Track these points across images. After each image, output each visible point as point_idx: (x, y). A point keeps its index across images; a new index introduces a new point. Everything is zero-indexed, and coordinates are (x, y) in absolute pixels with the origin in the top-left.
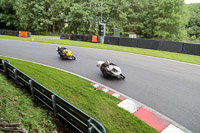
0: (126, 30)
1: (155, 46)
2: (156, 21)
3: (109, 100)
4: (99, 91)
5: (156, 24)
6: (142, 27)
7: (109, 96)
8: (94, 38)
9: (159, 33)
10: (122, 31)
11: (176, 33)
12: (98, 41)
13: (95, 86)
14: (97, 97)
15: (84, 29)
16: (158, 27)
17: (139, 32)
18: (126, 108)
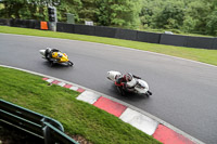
0: (81, 16)
1: (112, 34)
2: (112, 7)
3: (67, 94)
4: (54, 87)
5: (112, 11)
6: (98, 13)
7: (66, 90)
8: (44, 24)
9: (115, 21)
10: (77, 17)
11: (131, 21)
12: (49, 29)
13: (49, 81)
14: (52, 93)
15: (29, 12)
16: (115, 15)
17: (95, 18)
18: (86, 101)
